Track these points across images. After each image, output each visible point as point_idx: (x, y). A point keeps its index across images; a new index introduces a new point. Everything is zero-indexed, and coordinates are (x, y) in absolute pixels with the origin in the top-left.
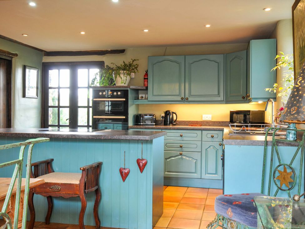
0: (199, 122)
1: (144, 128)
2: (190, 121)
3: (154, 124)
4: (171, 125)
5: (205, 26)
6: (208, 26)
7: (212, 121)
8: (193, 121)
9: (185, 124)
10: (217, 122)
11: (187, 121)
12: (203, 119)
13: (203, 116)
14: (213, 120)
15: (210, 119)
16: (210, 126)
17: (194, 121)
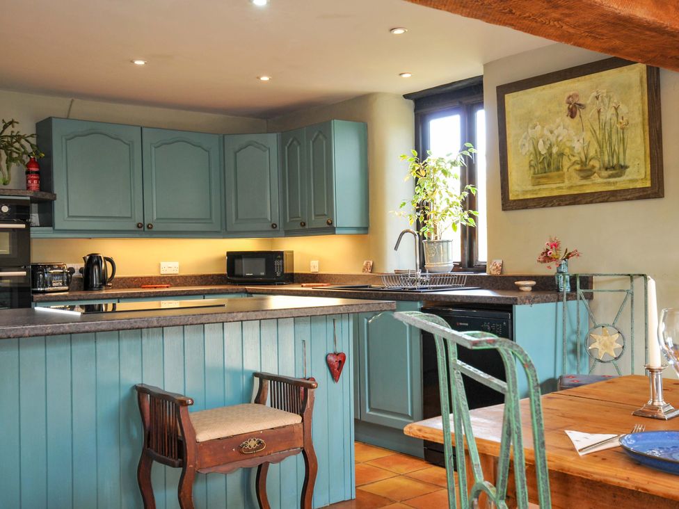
0: (155, 278)
1: (76, 298)
2: (135, 278)
3: (66, 288)
4: (104, 288)
5: (258, 78)
6: (265, 79)
7: (181, 276)
8: (142, 278)
9: (124, 285)
10: (191, 277)
11: (129, 278)
12: (162, 273)
13: (163, 264)
14: (182, 274)
15: (177, 272)
16: (177, 285)
17: (145, 277)
